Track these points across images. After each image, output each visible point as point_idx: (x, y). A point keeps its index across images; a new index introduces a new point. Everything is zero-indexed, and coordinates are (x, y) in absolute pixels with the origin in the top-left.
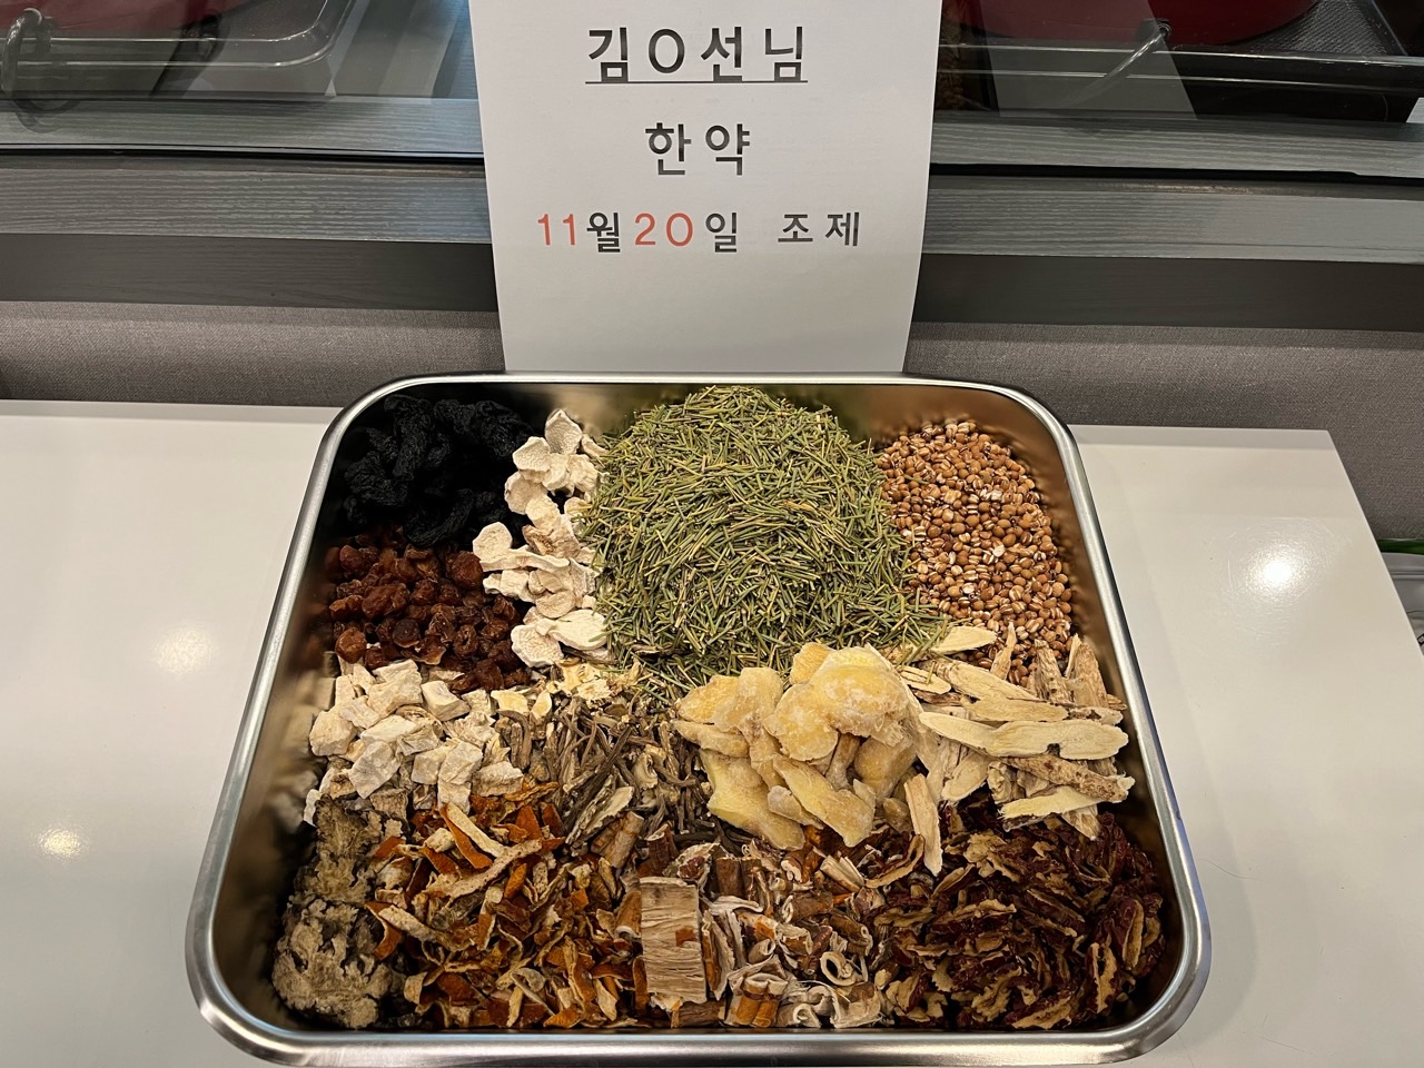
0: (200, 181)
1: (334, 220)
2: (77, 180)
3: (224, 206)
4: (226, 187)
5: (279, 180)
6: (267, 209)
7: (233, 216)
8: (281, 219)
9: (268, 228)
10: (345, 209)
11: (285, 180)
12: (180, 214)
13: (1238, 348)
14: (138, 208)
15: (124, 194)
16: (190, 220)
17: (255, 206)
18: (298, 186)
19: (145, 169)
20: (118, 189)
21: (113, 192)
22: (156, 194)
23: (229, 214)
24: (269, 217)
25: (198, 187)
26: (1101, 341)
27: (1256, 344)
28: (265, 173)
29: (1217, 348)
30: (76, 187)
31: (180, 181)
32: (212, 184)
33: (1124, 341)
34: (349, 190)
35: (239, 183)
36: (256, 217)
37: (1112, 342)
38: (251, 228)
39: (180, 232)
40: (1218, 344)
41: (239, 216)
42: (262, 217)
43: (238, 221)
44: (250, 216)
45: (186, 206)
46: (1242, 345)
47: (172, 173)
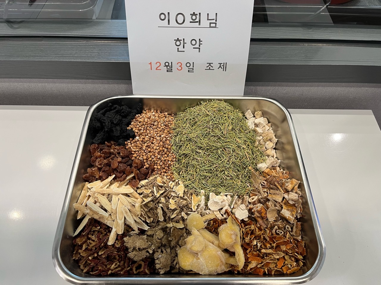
0: (66, 45)
1: (104, 56)
2: (31, 45)
3: (73, 52)
4: (73, 46)
5: (88, 44)
6: (85, 53)
7: (76, 55)
8: (90, 56)
9: (86, 59)
10: (107, 53)
11: (89, 44)
12: (61, 55)
13: (349, 88)
14: (49, 53)
15: (45, 49)
16: (64, 56)
17: (82, 52)
18: (93, 46)
19: (50, 41)
20: (42, 47)
21: (42, 48)
22: (54, 49)
23: (75, 54)
24: (86, 55)
25: (65, 47)
26: (312, 86)
27: (354, 87)
28: (83, 42)
29: (343, 88)
30: (31, 47)
31: (60, 45)
32: (69, 46)
33: (318, 86)
34: (107, 47)
35: (76, 46)
36: (82, 55)
37: (315, 87)
38: (81, 58)
39: (62, 60)
40: (344, 87)
41: (78, 55)
42: (84, 55)
43: (78, 57)
44: (80, 55)
45: (62, 52)
46: (350, 87)
47: (57, 42)
